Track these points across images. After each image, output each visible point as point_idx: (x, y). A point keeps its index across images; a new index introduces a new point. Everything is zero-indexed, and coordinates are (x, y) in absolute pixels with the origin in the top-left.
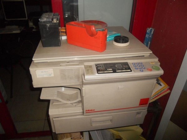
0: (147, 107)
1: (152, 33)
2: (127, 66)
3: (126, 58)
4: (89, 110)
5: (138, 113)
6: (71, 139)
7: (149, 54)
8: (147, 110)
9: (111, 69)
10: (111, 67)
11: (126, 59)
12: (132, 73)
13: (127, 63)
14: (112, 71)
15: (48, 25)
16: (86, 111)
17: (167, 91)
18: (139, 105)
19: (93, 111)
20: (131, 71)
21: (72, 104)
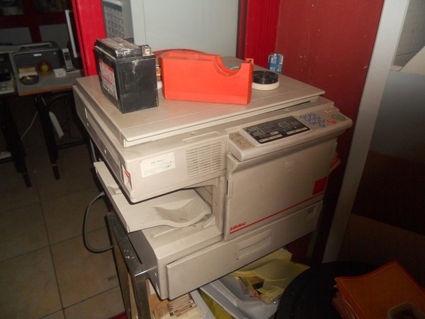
0: (322, 196)
1: (281, 63)
2: (296, 123)
3: (286, 110)
4: (236, 227)
5: (310, 211)
6: (171, 314)
7: (317, 98)
8: (322, 201)
9: (277, 133)
10: (273, 129)
11: (287, 112)
12: (311, 132)
13: (292, 117)
14: (281, 136)
15: (135, 62)
16: (231, 229)
17: (336, 162)
18: (313, 194)
19: (243, 226)
20: (309, 129)
21: (194, 225)
